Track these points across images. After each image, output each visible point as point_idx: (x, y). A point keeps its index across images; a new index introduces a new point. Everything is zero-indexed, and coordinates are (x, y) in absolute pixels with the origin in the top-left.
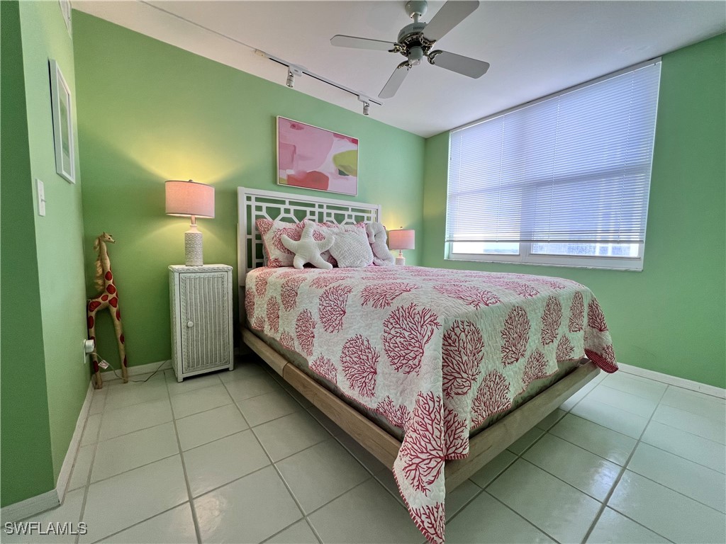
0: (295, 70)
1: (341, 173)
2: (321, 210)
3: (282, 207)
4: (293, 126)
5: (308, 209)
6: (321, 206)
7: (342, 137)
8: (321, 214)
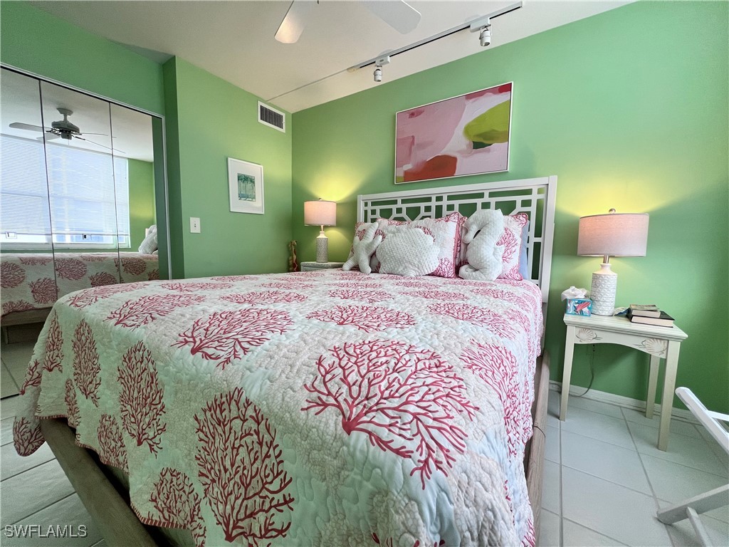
0: (381, 61)
1: (477, 145)
2: (439, 203)
3: (394, 207)
4: (412, 115)
5: (422, 205)
6: (439, 199)
7: (481, 94)
8: (439, 209)
